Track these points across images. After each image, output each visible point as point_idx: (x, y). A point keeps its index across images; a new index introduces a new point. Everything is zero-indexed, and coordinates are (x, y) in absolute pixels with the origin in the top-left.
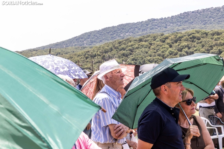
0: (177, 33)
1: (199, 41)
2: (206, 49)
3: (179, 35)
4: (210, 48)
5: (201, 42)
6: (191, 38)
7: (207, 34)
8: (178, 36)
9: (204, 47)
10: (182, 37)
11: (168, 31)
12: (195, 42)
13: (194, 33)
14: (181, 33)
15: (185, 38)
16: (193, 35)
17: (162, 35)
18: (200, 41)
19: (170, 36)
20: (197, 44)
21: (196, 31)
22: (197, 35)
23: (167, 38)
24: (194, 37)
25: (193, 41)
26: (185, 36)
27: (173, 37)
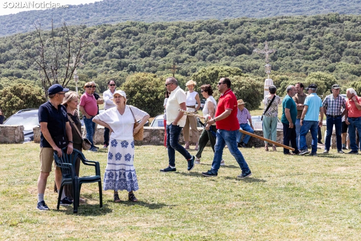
0: (105, 25)
1: (136, 37)
2: (147, 48)
3: (108, 28)
4: (151, 47)
5: (139, 39)
6: (125, 33)
7: (146, 27)
8: (106, 30)
9: (144, 46)
10: (113, 31)
11: (91, 22)
12: (130, 38)
13: (129, 26)
14: (111, 26)
15: (116, 32)
16: (127, 28)
17: (84, 27)
18: (138, 36)
19: (95, 30)
20: (134, 41)
21: (131, 23)
22: (134, 29)
23: (91, 32)
24: (129, 32)
25: (127, 37)
26: (117, 29)
27: (99, 30)
